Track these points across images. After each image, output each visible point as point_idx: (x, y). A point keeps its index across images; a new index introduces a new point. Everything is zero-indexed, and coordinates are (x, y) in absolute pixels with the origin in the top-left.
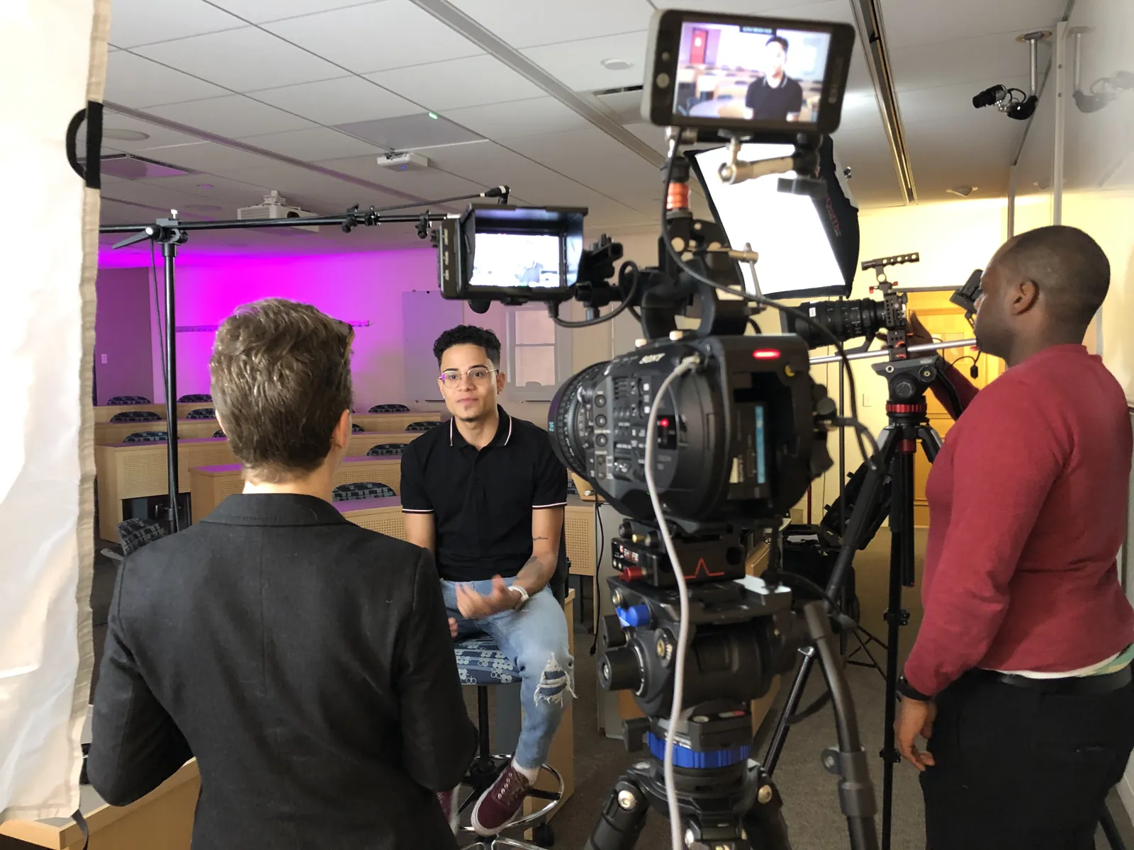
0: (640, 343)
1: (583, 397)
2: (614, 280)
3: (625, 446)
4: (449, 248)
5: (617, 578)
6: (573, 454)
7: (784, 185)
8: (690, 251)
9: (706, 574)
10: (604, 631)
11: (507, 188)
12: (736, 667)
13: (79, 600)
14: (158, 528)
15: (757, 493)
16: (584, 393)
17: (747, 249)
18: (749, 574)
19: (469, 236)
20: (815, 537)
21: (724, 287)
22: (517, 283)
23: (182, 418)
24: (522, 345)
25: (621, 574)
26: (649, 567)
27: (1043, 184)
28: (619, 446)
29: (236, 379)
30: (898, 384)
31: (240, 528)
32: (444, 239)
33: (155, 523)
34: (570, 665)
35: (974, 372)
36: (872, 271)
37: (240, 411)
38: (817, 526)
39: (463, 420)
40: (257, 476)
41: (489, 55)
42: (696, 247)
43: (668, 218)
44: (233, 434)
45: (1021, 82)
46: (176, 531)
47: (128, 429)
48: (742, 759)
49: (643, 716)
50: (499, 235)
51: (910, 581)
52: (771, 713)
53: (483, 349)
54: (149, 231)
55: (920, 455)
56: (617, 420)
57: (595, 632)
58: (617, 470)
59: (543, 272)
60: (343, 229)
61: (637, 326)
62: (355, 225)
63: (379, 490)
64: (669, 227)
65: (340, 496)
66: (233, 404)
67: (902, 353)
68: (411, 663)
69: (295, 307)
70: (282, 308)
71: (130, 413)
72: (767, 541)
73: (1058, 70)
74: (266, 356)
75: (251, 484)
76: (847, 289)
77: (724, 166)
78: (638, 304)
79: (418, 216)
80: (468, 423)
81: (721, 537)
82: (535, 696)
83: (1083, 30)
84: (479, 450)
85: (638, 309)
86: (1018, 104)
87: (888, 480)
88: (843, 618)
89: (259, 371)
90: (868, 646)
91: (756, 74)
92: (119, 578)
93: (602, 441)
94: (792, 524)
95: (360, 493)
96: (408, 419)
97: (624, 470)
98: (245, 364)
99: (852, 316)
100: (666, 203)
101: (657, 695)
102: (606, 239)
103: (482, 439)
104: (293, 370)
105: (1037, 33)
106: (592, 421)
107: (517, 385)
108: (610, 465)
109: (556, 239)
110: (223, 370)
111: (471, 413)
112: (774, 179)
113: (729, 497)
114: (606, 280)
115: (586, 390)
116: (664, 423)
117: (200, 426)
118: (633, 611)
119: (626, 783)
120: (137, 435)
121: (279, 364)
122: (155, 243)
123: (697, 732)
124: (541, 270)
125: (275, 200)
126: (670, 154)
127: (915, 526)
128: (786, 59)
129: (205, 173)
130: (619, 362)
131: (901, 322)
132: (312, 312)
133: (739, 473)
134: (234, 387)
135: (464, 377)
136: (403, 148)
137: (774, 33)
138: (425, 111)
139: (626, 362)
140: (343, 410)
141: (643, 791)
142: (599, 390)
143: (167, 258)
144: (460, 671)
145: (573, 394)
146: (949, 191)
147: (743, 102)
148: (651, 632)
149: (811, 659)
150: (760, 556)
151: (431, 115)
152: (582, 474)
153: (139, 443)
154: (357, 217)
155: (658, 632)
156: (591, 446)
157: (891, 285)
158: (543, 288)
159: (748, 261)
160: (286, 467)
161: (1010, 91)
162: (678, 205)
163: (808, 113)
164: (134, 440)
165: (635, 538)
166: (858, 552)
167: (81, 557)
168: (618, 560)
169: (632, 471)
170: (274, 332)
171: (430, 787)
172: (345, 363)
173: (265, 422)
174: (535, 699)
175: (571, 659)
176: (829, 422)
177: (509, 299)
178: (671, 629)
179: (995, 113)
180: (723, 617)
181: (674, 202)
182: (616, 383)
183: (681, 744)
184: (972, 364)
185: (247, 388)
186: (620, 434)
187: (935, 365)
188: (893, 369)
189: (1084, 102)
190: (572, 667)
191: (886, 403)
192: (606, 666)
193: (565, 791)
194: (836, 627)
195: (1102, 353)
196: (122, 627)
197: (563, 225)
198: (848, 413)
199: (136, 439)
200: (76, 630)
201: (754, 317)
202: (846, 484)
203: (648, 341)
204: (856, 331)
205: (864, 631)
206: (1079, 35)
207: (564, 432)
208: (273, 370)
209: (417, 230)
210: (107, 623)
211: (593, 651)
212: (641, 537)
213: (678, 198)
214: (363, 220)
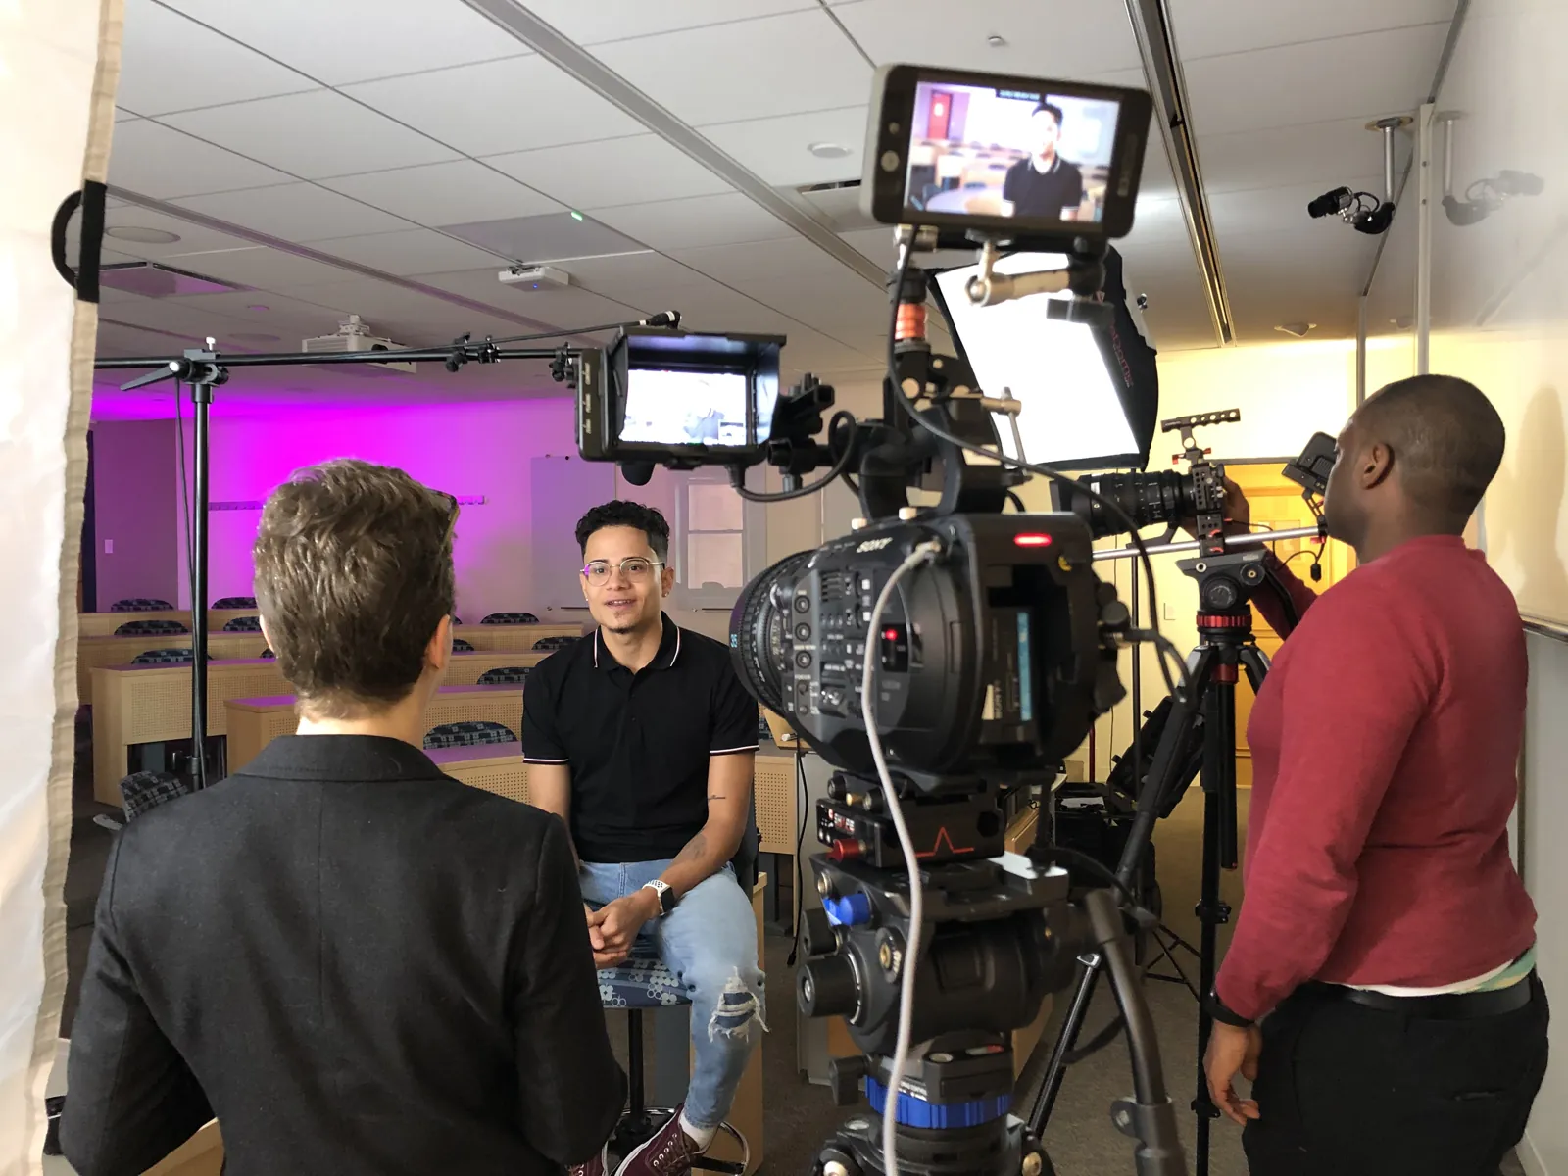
0: (858, 523)
1: (777, 598)
2: (822, 439)
3: (836, 668)
4: (592, 389)
5: (824, 856)
6: (764, 680)
7: (1057, 309)
8: (927, 398)
9: (951, 851)
10: (806, 933)
11: (677, 314)
12: (990, 982)
13: (47, 891)
14: (178, 785)
15: (1021, 735)
16: (780, 593)
17: (1005, 395)
18: (1010, 850)
19: (620, 373)
20: (1100, 800)
21: (973, 447)
22: (687, 439)
23: (216, 631)
24: (698, 532)
25: (828, 849)
26: (869, 840)
27: (1403, 322)
28: (828, 667)
29: (291, 570)
30: (1212, 588)
31: (291, 784)
32: (584, 377)
33: (173, 779)
34: (760, 984)
35: (1316, 572)
36: (1176, 434)
37: (296, 615)
38: (1102, 784)
39: (612, 630)
40: (316, 709)
41: (655, 135)
42: (935, 392)
43: (897, 351)
44: (284, 648)
45: (1372, 184)
46: (201, 787)
47: (139, 645)
48: (999, 1115)
49: (858, 1053)
50: (663, 373)
51: (1231, 861)
52: (1040, 1048)
53: (643, 535)
54: (174, 366)
55: (1243, 687)
56: (826, 631)
57: (795, 935)
58: (825, 701)
59: (723, 425)
60: (448, 367)
61: (855, 502)
62: (464, 362)
63: (493, 733)
64: (898, 364)
65: (439, 740)
66: (286, 607)
67: (1218, 546)
68: (532, 979)
69: (378, 472)
70: (358, 472)
71: (143, 622)
72: (1033, 805)
73: (1422, 169)
74: (334, 537)
75: (307, 721)
76: (1143, 458)
77: (974, 279)
78: (856, 470)
79: (554, 350)
80: (619, 636)
81: (970, 797)
82: (710, 1026)
83: (1455, 115)
84: (635, 673)
85: (855, 478)
86: (1368, 214)
87: (1199, 721)
88: (1141, 913)
89: (323, 558)
90: (1175, 953)
91: (1018, 155)
92: (113, 857)
93: (805, 660)
94: (1068, 781)
95: (467, 736)
96: (536, 633)
97: (835, 702)
98: (305, 548)
99: (1148, 495)
100: (893, 330)
101: (879, 1024)
102: (810, 380)
103: (638, 657)
104: (372, 558)
105: (1392, 119)
106: (790, 633)
107: (689, 587)
108: (816, 694)
109: (741, 380)
110: (272, 557)
111: (624, 622)
112: (1041, 301)
113: (982, 740)
114: (811, 436)
115: (782, 589)
116: (891, 635)
117: (241, 641)
118: (846, 903)
119: (835, 1151)
120: (153, 654)
121: (352, 549)
122: (181, 382)
123: (937, 1076)
124: (720, 421)
125: (355, 328)
126: (900, 264)
127: (1238, 786)
128: (1059, 136)
129: (260, 290)
130: (829, 551)
131: (1215, 503)
132: (400, 478)
133: (995, 706)
134: (287, 581)
135: (615, 570)
136: (533, 260)
137: (1042, 100)
138: (569, 210)
139: (839, 549)
140: (442, 616)
141: (859, 1162)
142: (801, 589)
143: (199, 405)
144: (602, 989)
145: (765, 595)
146: (1279, 329)
147: (1000, 193)
148: (872, 932)
149: (1096, 971)
150: (1026, 824)
151: (575, 215)
152: (778, 708)
153: (156, 665)
154: (467, 351)
155: (881, 933)
156: (789, 667)
157: (1202, 453)
158: (724, 446)
159: (1007, 413)
160: (359, 696)
161: (1357, 196)
162: (911, 334)
163: (1089, 209)
164: (147, 660)
165: (849, 798)
166: (1159, 820)
167: (53, 828)
168: (826, 830)
169: (845, 702)
170: (345, 503)
171: (558, 1158)
172: (446, 548)
173: (330, 631)
174: (709, 1032)
175: (762, 977)
176: (1120, 635)
177: (675, 461)
178: (899, 928)
179: (1338, 225)
180: (973, 911)
181: (905, 329)
182: (824, 580)
183: (913, 1094)
184: (1313, 561)
185: (306, 582)
186: (830, 650)
187: (1263, 562)
188: (1205, 568)
189: (1457, 212)
190: (763, 987)
191: (1196, 614)
192: (807, 982)
193: (750, 1161)
194: (1130, 925)
195: (1486, 547)
196: (114, 924)
197: (752, 360)
198: (1144, 623)
199: (151, 659)
200: (42, 936)
201: (1015, 490)
202: (1142, 726)
203: (868, 522)
204: (1154, 515)
205: (1168, 931)
206: (1450, 122)
207: (752, 648)
208: (345, 557)
209: (551, 369)
210: (93, 923)
211: (792, 960)
212: (859, 798)
213: (911, 324)
214: (476, 354)
